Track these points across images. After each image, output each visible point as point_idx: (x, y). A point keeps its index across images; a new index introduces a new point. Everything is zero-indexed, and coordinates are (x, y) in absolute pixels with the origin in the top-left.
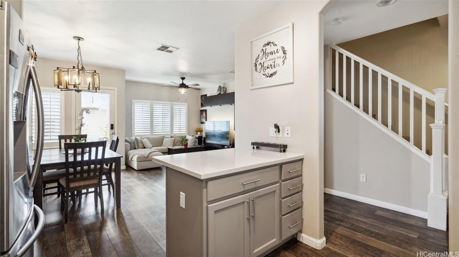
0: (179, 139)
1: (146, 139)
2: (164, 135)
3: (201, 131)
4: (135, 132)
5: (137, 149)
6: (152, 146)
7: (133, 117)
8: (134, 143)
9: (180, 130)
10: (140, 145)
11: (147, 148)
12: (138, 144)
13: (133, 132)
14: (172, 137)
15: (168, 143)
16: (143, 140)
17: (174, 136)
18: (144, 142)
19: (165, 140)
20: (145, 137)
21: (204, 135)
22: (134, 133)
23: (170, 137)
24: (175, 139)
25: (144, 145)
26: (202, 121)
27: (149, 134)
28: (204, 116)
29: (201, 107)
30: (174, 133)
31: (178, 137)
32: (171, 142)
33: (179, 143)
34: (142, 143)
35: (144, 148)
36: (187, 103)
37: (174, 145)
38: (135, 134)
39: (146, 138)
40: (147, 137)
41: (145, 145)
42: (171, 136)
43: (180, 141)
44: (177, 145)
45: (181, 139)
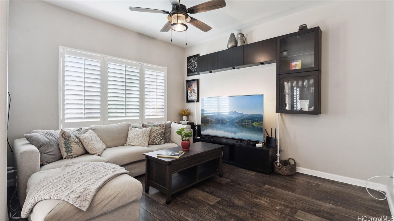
0: (159, 130)
1: (91, 131)
2: (130, 123)
3: (188, 114)
4: (67, 116)
5: (65, 158)
6: (104, 146)
7: (61, 84)
8: (58, 145)
9: (155, 114)
10: (76, 148)
11: (93, 154)
12: (68, 145)
13: (61, 118)
14: (144, 126)
15: (138, 138)
16: (82, 136)
17: (148, 123)
18: (86, 141)
19: (132, 133)
20: (87, 128)
21: (197, 121)
22: (64, 119)
23: (141, 125)
24: (151, 130)
25: (85, 147)
26: (190, 98)
27: (99, 120)
28: (194, 90)
29: (188, 76)
30: (146, 117)
31: (157, 126)
32: (144, 137)
33: (160, 138)
34: (80, 141)
35: (86, 153)
36: (166, 68)
37: (150, 141)
38: (67, 121)
39: (92, 129)
40: (93, 126)
41: (87, 148)
42: (143, 124)
43: (161, 133)
44: (156, 141)
45: (163, 130)
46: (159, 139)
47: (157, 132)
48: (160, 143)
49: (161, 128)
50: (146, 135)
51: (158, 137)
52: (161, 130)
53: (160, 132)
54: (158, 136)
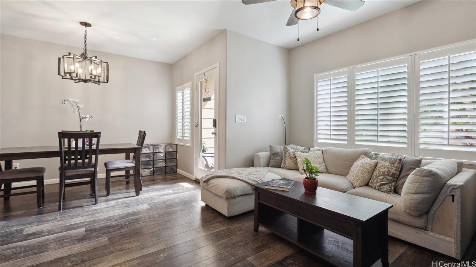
5: (281, 167)
7: (315, 108)
10: (289, 162)
20: (321, 148)
22: (317, 139)
25: (298, 163)
27: (346, 143)
31: (386, 161)
33: (383, 181)
38: (319, 141)
40: (326, 148)
43: (386, 173)
44: (375, 183)
45: (392, 169)
46: (379, 182)
47: (381, 170)
48: (380, 189)
49: (390, 165)
50: (363, 170)
51: (379, 178)
52: (388, 168)
53: (385, 171)
54: (380, 176)
